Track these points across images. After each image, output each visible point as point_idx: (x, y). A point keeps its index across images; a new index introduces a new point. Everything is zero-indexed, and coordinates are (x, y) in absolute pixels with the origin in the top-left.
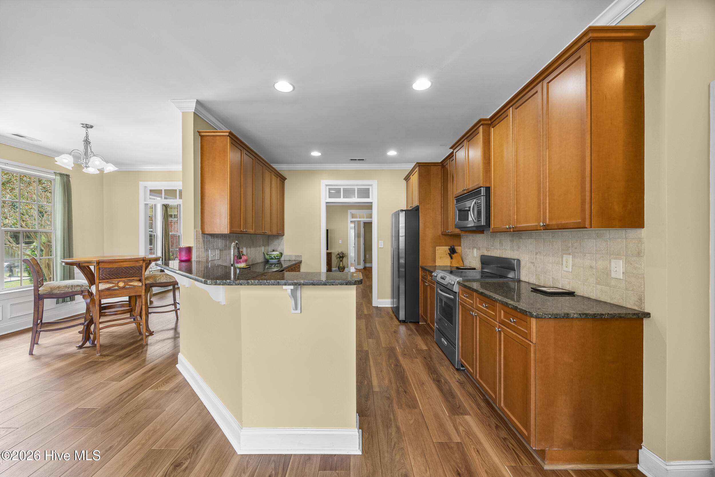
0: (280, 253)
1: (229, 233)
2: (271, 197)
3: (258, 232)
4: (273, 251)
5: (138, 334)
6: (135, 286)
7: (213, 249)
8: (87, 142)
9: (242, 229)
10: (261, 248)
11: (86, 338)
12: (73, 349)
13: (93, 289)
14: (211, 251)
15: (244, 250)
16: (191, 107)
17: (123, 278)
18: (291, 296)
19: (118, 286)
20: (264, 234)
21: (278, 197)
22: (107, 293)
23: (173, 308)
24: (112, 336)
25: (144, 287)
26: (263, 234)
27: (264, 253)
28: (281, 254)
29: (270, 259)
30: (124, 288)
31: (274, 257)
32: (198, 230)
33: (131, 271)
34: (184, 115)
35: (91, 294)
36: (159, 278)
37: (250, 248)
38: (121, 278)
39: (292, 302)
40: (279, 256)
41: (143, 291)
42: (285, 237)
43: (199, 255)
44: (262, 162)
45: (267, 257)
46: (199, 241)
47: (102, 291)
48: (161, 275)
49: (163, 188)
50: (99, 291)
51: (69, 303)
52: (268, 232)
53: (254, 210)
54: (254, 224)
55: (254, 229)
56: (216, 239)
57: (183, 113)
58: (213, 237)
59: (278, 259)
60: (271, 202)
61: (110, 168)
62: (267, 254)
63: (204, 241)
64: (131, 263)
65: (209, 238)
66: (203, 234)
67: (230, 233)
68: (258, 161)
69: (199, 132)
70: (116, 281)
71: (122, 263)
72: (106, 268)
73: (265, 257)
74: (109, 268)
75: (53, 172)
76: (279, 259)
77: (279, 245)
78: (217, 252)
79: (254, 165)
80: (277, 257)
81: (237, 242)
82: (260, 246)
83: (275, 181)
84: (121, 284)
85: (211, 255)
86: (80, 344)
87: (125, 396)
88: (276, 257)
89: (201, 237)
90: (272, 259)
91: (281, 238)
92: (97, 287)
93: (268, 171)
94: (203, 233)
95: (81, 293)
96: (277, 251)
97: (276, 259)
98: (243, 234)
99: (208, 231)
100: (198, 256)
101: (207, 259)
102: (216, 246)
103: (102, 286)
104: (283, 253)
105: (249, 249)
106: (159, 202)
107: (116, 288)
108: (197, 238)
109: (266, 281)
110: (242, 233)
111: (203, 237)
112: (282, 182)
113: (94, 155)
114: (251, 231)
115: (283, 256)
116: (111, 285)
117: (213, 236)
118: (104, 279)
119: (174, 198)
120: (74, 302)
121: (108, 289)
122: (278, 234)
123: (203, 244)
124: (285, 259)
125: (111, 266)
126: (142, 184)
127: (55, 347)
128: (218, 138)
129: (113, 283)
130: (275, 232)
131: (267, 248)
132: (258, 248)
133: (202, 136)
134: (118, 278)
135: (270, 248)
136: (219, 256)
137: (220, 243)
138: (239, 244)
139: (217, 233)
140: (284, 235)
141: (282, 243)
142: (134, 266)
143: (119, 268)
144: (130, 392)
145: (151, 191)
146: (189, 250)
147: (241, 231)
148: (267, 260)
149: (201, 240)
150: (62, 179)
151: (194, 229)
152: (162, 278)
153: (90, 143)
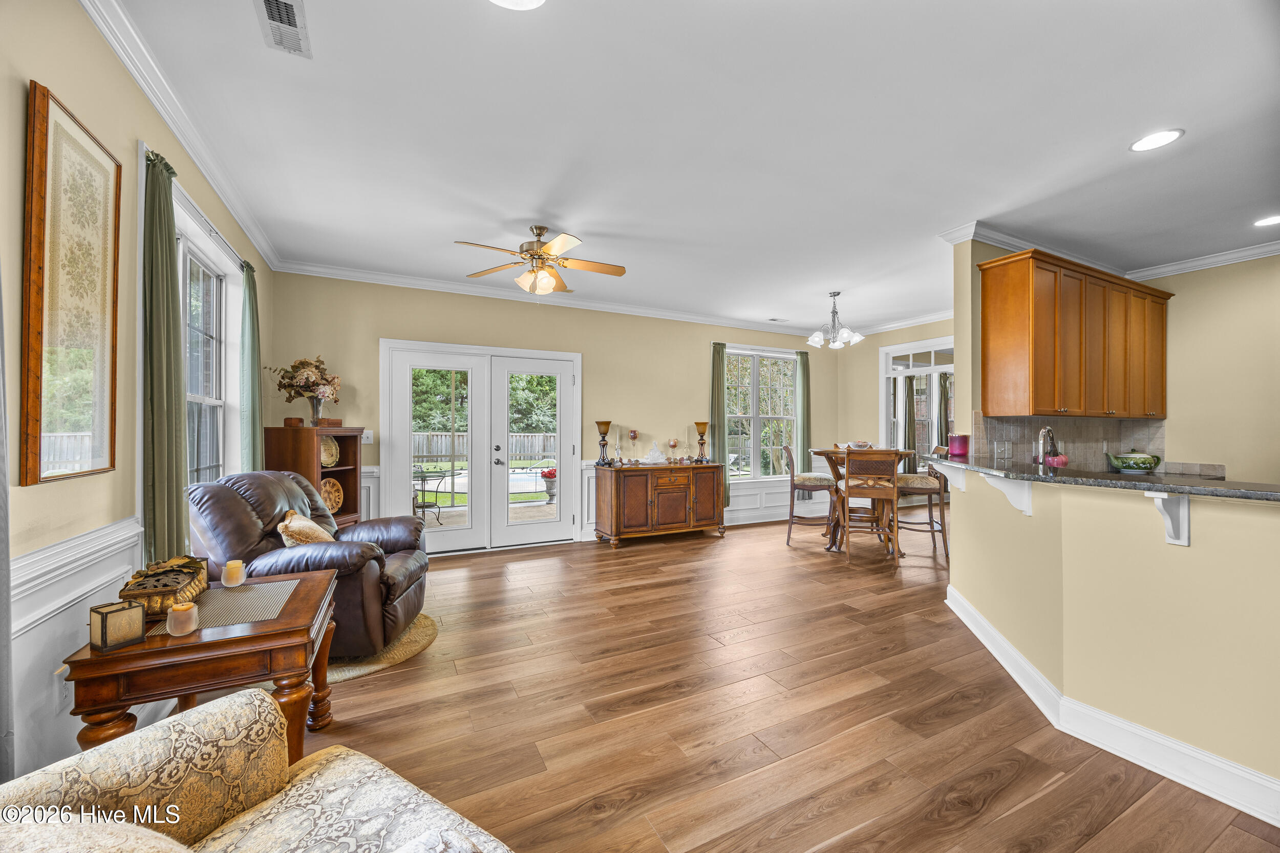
0: (1153, 457)
1: (1031, 414)
2: (1126, 341)
3: (1093, 412)
4: (1133, 451)
5: (886, 552)
6: (885, 487)
7: (1001, 441)
8: (835, 313)
9: (1057, 408)
10: (1100, 445)
11: (833, 542)
12: (822, 550)
13: (842, 485)
14: (997, 444)
15: (1060, 446)
16: (968, 232)
17: (872, 474)
18: (1164, 512)
19: (868, 485)
20: (1108, 416)
21: (1147, 339)
22: (856, 491)
23: (928, 528)
24: (857, 546)
25: (896, 490)
26: (1105, 415)
27: (1107, 455)
28: (1157, 460)
29: (1125, 468)
30: (873, 487)
31: (1134, 464)
32: (977, 411)
33: (881, 467)
34: (957, 248)
35: (837, 490)
36: (911, 481)
37: (1074, 442)
38: (870, 474)
39: (1168, 523)
40: (1149, 463)
41: (896, 495)
42: (1166, 423)
43: (979, 449)
44: (1102, 279)
45: (1116, 463)
46: (979, 428)
47: (852, 487)
48: (915, 478)
49: (911, 352)
50: (849, 487)
51: (807, 501)
52: (1117, 412)
53: (1083, 373)
54: (1083, 399)
55: (1083, 408)
56: (1005, 426)
57: (955, 246)
58: (1000, 423)
59: (1145, 468)
60: (1126, 353)
61: (857, 338)
62: (1116, 458)
63: (986, 428)
64: (882, 456)
65: (995, 422)
66: (985, 418)
67: (1033, 415)
68: (1093, 280)
69: (979, 266)
70: (865, 477)
71: (872, 456)
72: (856, 460)
73: (1109, 463)
74: (860, 461)
75: (794, 351)
76: (1151, 468)
77: (1150, 440)
78: (1008, 446)
79: (1084, 290)
80: (1144, 464)
81: (1048, 428)
82: (1097, 441)
83: (1137, 308)
84: (871, 483)
85: (997, 450)
86: (828, 546)
87: (887, 610)
88: (1141, 465)
89: (981, 422)
90: (1130, 467)
91: (1158, 424)
92: (847, 483)
93: (1117, 291)
94: (986, 415)
95: (828, 488)
96: (1143, 452)
97: (1140, 468)
98: (1058, 416)
99: (994, 411)
100: (977, 451)
101: (992, 455)
102: (1005, 436)
103: (852, 483)
104: (1161, 458)
105: (1070, 446)
106: (901, 373)
107: (865, 486)
108: (976, 423)
109: (1109, 481)
110: (1057, 414)
111: (985, 422)
112: (1160, 304)
113: (842, 328)
114: (1076, 411)
115: (1161, 463)
116: (861, 482)
117: (1001, 420)
118: (853, 474)
119: (927, 365)
120: (811, 501)
121: (857, 486)
122: (1146, 417)
123: (984, 433)
124: (1168, 471)
125: (860, 458)
126: (883, 350)
127: (805, 544)
128: (1010, 266)
129: (862, 480)
130: (1136, 412)
131: (1115, 445)
132: (1094, 445)
133: (984, 271)
134: (867, 474)
135: (1124, 446)
136: (1011, 452)
137: (1013, 432)
138: (1053, 432)
139: (1010, 415)
140: (1165, 418)
141: (1158, 435)
142: (885, 461)
143: (869, 461)
144: (893, 608)
145: (895, 358)
146: (964, 440)
147: (1056, 411)
148: (1116, 468)
149: (982, 426)
150: (802, 358)
151: (972, 409)
152: (916, 482)
153: (837, 313)
